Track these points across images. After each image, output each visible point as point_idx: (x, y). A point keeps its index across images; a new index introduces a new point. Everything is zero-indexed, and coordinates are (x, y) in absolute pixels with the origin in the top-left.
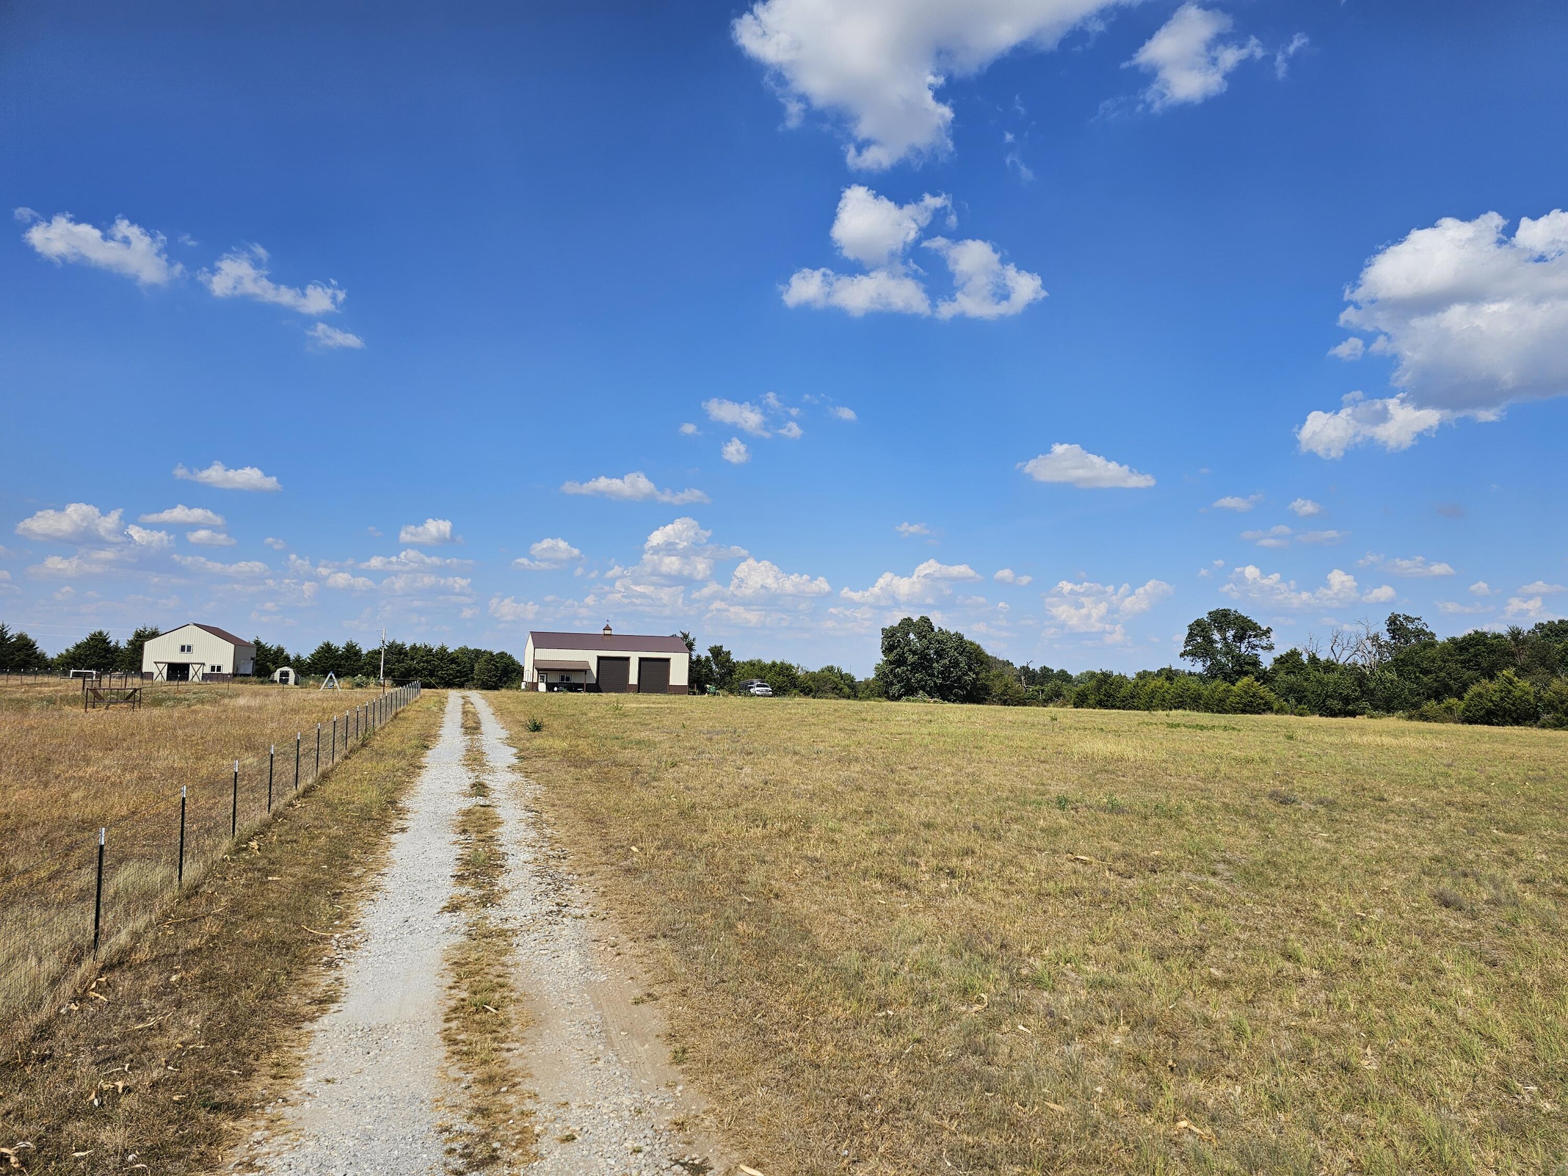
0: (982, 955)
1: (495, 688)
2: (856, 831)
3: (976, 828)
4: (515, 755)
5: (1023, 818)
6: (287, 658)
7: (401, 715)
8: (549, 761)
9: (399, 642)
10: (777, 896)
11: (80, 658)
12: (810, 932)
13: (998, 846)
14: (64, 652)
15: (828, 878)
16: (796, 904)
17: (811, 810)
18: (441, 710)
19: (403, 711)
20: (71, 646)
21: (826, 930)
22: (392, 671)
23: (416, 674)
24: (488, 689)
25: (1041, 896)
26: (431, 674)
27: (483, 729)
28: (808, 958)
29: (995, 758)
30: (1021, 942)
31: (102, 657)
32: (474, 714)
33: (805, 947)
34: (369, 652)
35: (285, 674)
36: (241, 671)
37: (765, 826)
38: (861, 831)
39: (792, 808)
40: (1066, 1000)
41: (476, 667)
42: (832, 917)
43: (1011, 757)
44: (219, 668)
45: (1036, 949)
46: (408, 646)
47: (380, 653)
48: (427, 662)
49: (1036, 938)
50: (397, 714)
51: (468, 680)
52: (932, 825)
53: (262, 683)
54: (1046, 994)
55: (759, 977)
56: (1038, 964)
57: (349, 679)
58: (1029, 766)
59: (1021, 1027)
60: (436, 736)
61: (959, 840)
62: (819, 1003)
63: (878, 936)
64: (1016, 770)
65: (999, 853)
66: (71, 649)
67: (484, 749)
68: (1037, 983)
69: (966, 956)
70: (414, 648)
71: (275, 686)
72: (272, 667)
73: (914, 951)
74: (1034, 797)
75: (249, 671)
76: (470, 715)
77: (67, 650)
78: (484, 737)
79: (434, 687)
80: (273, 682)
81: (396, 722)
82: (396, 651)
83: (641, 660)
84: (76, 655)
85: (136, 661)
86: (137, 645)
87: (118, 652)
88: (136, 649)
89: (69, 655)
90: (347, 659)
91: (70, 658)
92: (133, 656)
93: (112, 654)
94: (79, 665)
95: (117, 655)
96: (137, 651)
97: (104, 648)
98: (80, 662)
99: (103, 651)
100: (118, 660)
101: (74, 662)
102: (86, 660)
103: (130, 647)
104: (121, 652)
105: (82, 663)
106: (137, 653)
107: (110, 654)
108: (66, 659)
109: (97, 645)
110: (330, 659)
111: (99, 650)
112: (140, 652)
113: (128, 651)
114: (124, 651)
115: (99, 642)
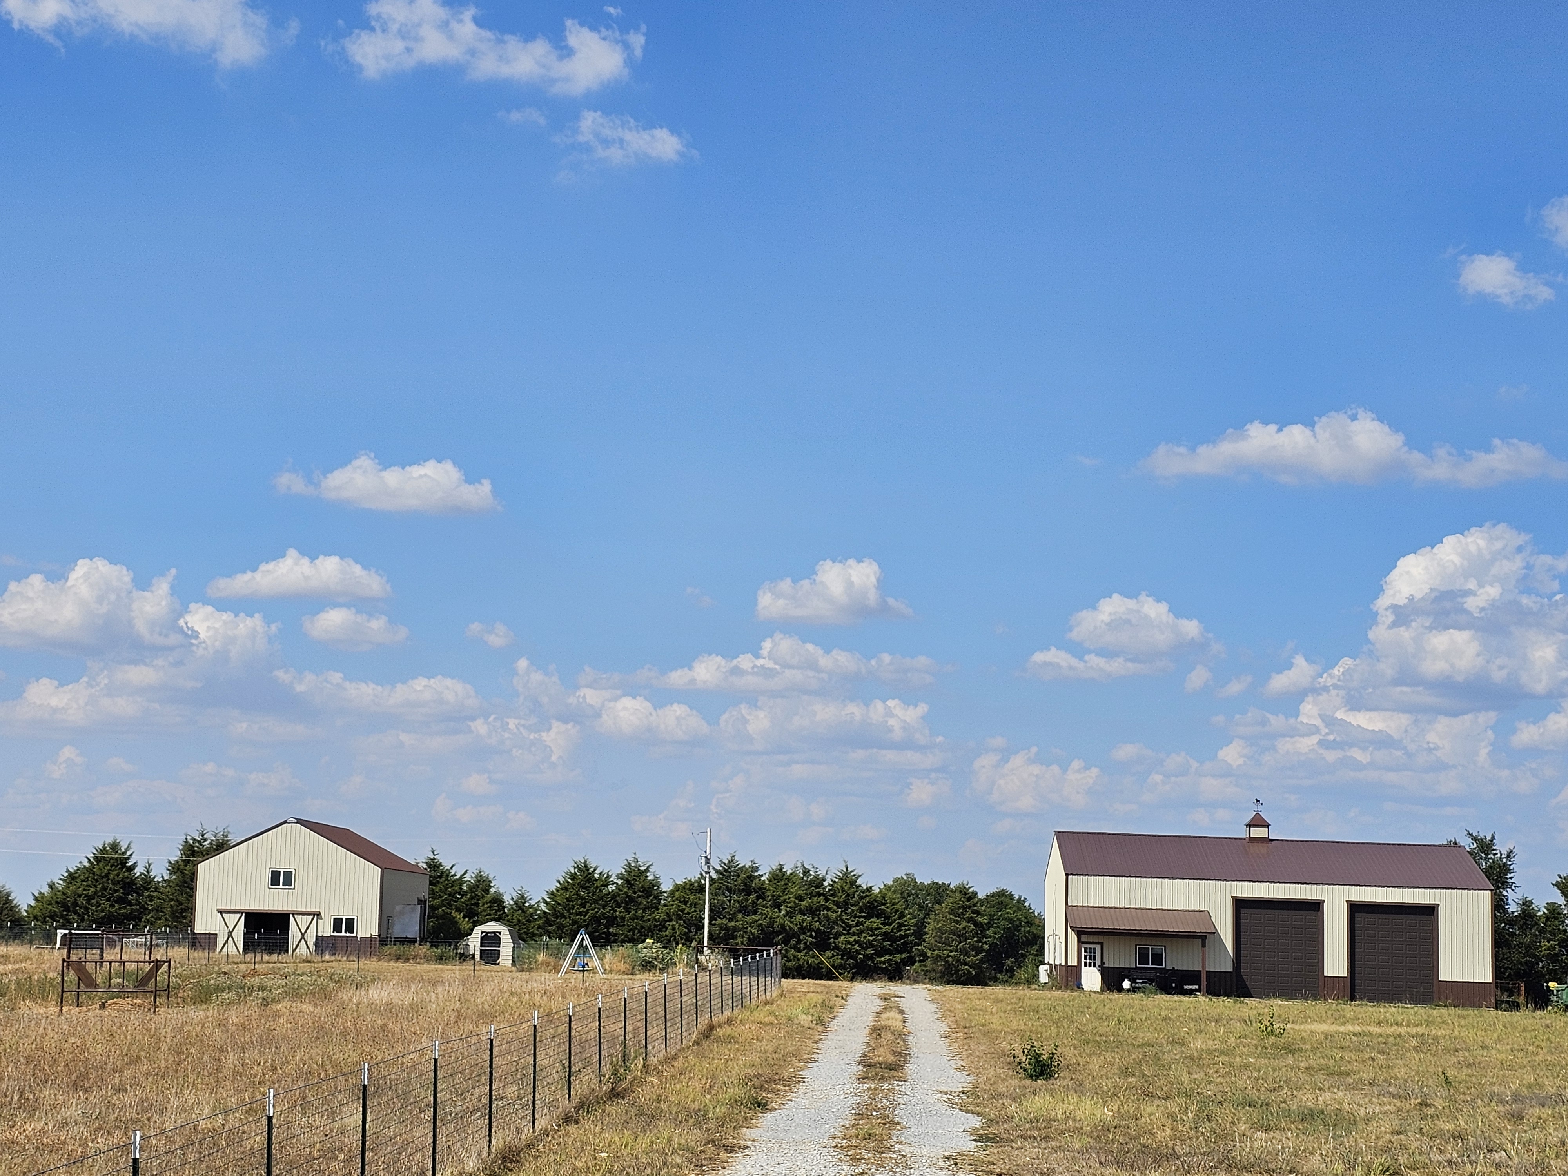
4: (973, 1131)
6: (497, 901)
7: (719, 1032)
8: (1055, 1150)
11: (75, 904)
14: (46, 890)
18: (821, 1022)
19: (729, 1022)
20: (57, 876)
22: (728, 933)
24: (953, 983)
26: (822, 943)
27: (911, 1068)
31: (120, 900)
32: (900, 1035)
34: (677, 888)
35: (492, 940)
36: (397, 931)
44: (350, 925)
46: (765, 873)
47: (702, 889)
48: (812, 911)
50: (711, 1028)
51: (906, 961)
53: (441, 959)
57: (626, 949)
60: (792, 1081)
66: (60, 885)
67: (900, 1114)
71: (468, 966)
72: (465, 924)
75: (413, 931)
76: (887, 1036)
77: (51, 886)
78: (906, 1088)
80: (465, 957)
81: (705, 1044)
82: (738, 884)
83: (1355, 909)
84: (68, 897)
85: (185, 910)
86: (187, 872)
87: (150, 888)
88: (186, 883)
89: (55, 897)
90: (627, 904)
91: (57, 903)
92: (181, 898)
93: (139, 895)
94: (74, 919)
95: (149, 896)
96: (188, 887)
97: (122, 880)
98: (76, 913)
99: (121, 888)
100: (150, 908)
101: (65, 913)
102: (87, 909)
103: (174, 877)
104: (156, 889)
105: (79, 915)
106: (188, 890)
107: (135, 895)
108: (49, 905)
109: (109, 873)
110: (591, 904)
111: (113, 884)
112: (192, 889)
113: (171, 886)
114: (163, 886)
115: (112, 866)
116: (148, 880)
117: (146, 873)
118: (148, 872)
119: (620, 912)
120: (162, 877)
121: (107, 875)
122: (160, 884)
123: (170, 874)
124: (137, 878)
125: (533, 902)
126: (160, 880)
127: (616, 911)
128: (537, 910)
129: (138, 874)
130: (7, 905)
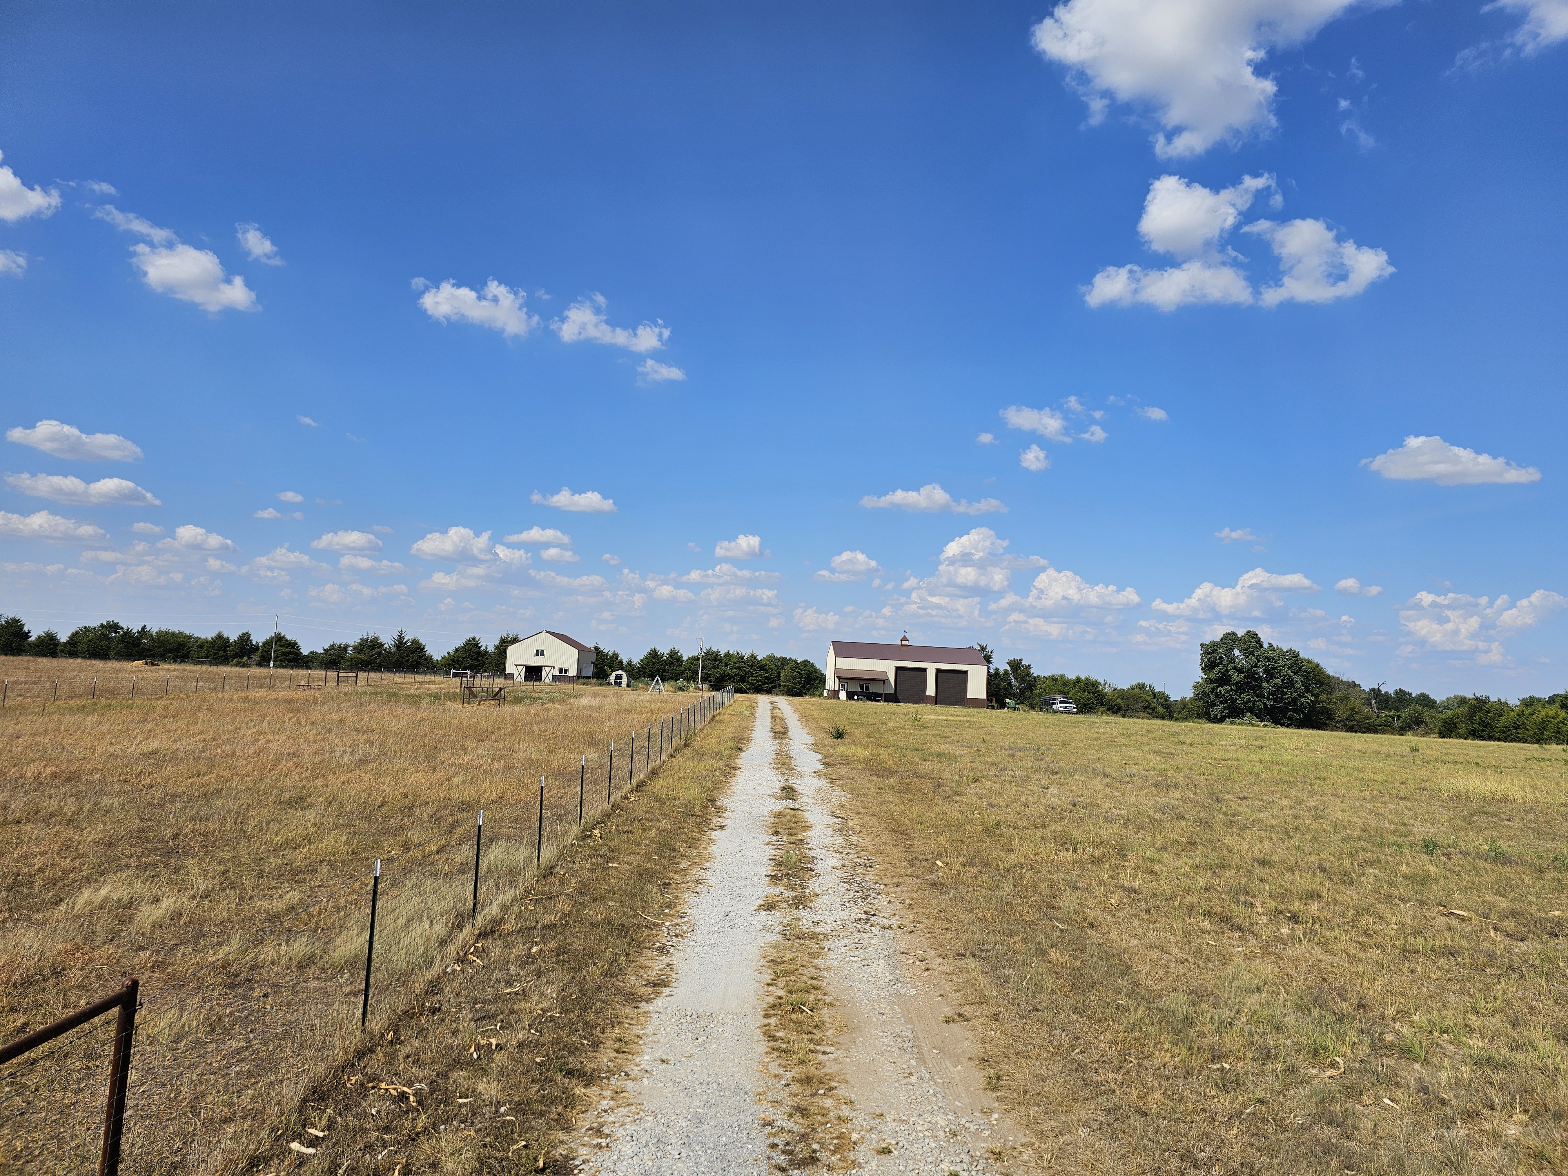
0: (1335, 1013)
1: (799, 694)
2: (1179, 863)
3: (1323, 870)
4: (820, 761)
5: (1380, 862)
6: (621, 662)
7: (717, 718)
8: (852, 769)
9: (714, 649)
10: (1092, 926)
11: (458, 660)
12: (1130, 967)
13: (1350, 892)
14: (446, 655)
15: (1148, 911)
16: (1113, 935)
17: (1126, 837)
18: (752, 714)
19: (719, 714)
20: (451, 650)
21: (1148, 967)
22: (709, 676)
23: (729, 679)
24: (793, 695)
25: (1406, 953)
26: (743, 680)
27: (790, 734)
28: (1129, 996)
29: (1342, 791)
30: (1384, 1005)
31: (475, 659)
32: (782, 719)
33: (1125, 983)
34: (689, 659)
35: (619, 677)
36: (584, 674)
37: (1075, 850)
38: (1185, 864)
39: (1105, 834)
40: (1443, 1076)
41: (783, 674)
42: (1155, 954)
43: (1361, 791)
44: (566, 671)
45: (1403, 1014)
46: (722, 653)
47: (698, 659)
48: (739, 668)
49: (1403, 1000)
50: (714, 717)
51: (775, 687)
52: (1269, 863)
53: (600, 685)
54: (1417, 1066)
55: (1075, 1010)
56: (1406, 1030)
57: (672, 683)
58: (1385, 803)
59: (1387, 1101)
60: (749, 739)
61: (1303, 882)
62: (1143, 1045)
63: (1208, 979)
64: (1369, 806)
65: (1352, 899)
66: (452, 653)
67: (792, 754)
68: (1406, 1053)
69: (1316, 1012)
70: (727, 655)
71: (611, 688)
72: (609, 671)
73: (1252, 1000)
74: (1392, 838)
75: (590, 674)
76: (778, 720)
77: (448, 653)
78: (791, 742)
79: (745, 692)
80: (609, 684)
81: (713, 724)
82: (712, 658)
83: (938, 671)
84: (456, 658)
85: (503, 664)
86: (502, 651)
87: (488, 656)
88: (502, 655)
90: (670, 665)
91: (452, 660)
92: (501, 660)
93: (485, 658)
94: (457, 666)
95: (488, 658)
97: (477, 652)
98: (457, 664)
99: (478, 655)
100: (489, 663)
101: (454, 664)
102: (464, 662)
103: (497, 652)
104: (491, 656)
105: (459, 665)
106: (503, 657)
107: (483, 658)
108: (449, 658)
109: (472, 649)
110: (658, 665)
111: (475, 653)
112: (505, 657)
113: (496, 656)
115: (473, 646)
116: (487, 652)
117: (486, 650)
119: (668, 668)
120: (493, 652)
122: (492, 654)
123: (496, 650)
125: (634, 663)
127: (664, 667)
128: (636, 666)
129: (483, 650)
130: (431, 660)
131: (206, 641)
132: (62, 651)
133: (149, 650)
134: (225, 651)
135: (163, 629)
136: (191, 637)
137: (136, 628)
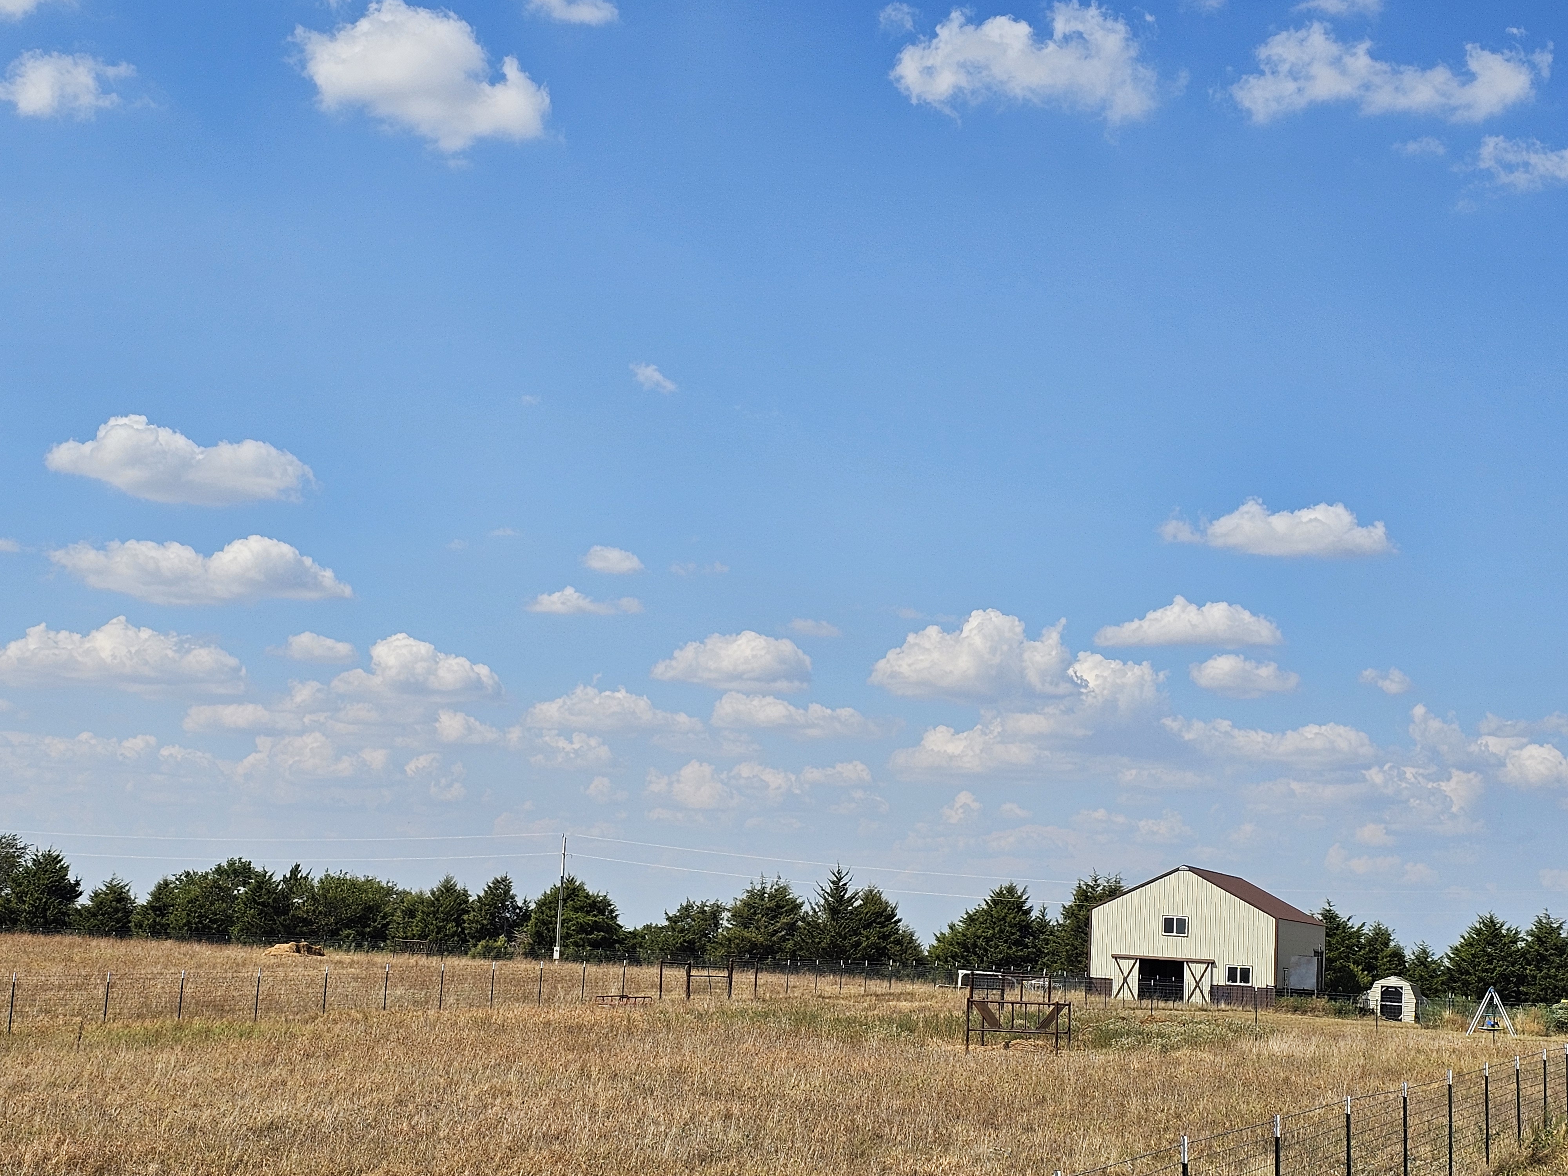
6: (1398, 955)
11: (975, 945)
14: (947, 931)
31: (1016, 943)
35: (1392, 994)
44: (1246, 974)
53: (1340, 1013)
66: (960, 927)
71: (1368, 1020)
72: (1365, 978)
75: (1311, 984)
80: (1366, 1011)
84: (967, 938)
85: (1080, 955)
86: (1081, 917)
87: (1045, 932)
88: (1080, 928)
89: (955, 938)
90: (1538, 962)
91: (958, 943)
92: (1076, 943)
93: (1035, 938)
94: (974, 960)
95: (1044, 940)
96: (1082, 932)
97: (1018, 923)
98: (975, 954)
99: (1017, 931)
100: (1046, 951)
101: (965, 954)
102: (986, 950)
103: (1068, 921)
104: (1052, 933)
105: (979, 957)
106: (1083, 935)
107: (1031, 938)
108: (950, 945)
109: (1006, 916)
110: (1498, 961)
111: (1010, 927)
112: (1086, 934)
113: (1066, 931)
114: (1058, 930)
115: (1009, 910)
116: (1043, 924)
117: (1041, 917)
118: (1043, 916)
119: (1531, 970)
120: (1057, 921)
121: (1004, 919)
122: (1056, 928)
123: (1065, 918)
124: (1033, 921)
125: (1436, 958)
126: (1055, 924)
127: (1526, 969)
128: (1440, 966)
129: (1034, 918)
130: (911, 945)
131: (421, 900)
132: (139, 925)
133: (306, 922)
134: (459, 922)
135: (334, 873)
136: (389, 891)
137: (279, 872)
